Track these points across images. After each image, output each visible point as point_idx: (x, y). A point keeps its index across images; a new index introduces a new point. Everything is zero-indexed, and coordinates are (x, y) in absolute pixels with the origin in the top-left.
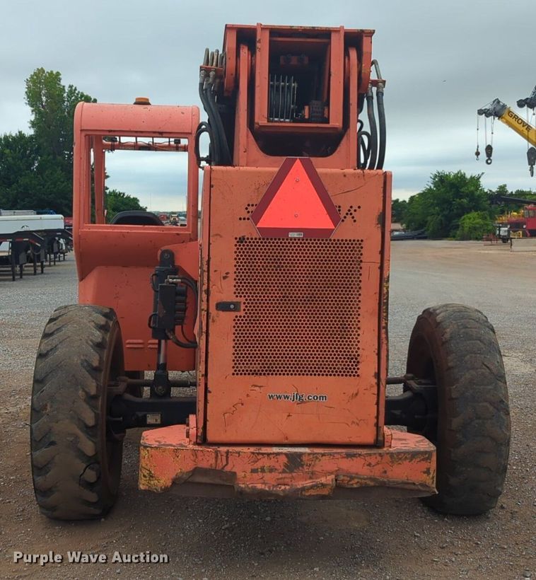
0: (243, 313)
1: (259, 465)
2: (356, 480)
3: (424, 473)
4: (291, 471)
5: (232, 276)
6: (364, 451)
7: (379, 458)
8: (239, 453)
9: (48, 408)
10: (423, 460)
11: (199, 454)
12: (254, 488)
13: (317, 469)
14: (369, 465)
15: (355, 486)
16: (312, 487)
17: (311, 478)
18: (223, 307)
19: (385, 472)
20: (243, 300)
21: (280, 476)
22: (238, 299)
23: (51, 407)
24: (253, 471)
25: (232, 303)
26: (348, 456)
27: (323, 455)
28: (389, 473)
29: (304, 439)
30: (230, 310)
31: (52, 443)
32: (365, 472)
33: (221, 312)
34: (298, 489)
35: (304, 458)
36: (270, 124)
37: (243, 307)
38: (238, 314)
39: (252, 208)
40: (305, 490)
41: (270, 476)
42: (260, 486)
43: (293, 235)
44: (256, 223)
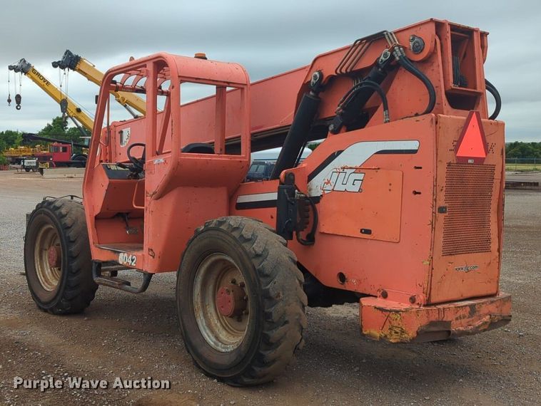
0: (447, 214)
1: (458, 315)
2: (496, 317)
4: (472, 317)
5: (444, 189)
7: (500, 302)
8: (449, 308)
9: (281, 295)
11: (430, 312)
12: (459, 330)
13: (481, 313)
16: (482, 325)
17: (480, 319)
19: (501, 310)
21: (468, 320)
22: (446, 205)
23: (283, 294)
24: (457, 319)
25: (444, 207)
27: (483, 303)
28: (503, 311)
29: (469, 295)
30: (442, 212)
31: (286, 322)
32: (497, 312)
33: (440, 214)
34: (477, 327)
35: (476, 307)
37: (448, 209)
39: (455, 143)
40: (479, 327)
41: (464, 321)
42: (461, 328)
43: (470, 161)
44: (456, 152)
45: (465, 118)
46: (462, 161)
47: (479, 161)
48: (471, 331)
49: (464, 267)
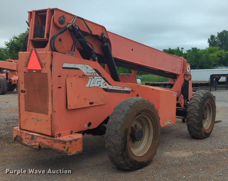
0: (26, 94)
1: (26, 137)
2: (43, 146)
3: (63, 147)
4: (32, 140)
5: (24, 83)
6: (47, 137)
7: (51, 140)
8: (24, 133)
10: (63, 143)
11: (18, 132)
13: (37, 140)
14: (48, 142)
15: (43, 147)
16: (34, 145)
17: (35, 143)
18: (22, 91)
19: (52, 145)
20: (26, 90)
21: (30, 141)
22: (25, 90)
24: (25, 138)
25: (24, 91)
26: (44, 138)
28: (53, 146)
30: (23, 92)
32: (47, 144)
33: (22, 93)
35: (35, 137)
36: (34, 39)
37: (26, 91)
38: (25, 94)
39: (26, 64)
40: (33, 146)
41: (28, 141)
42: (25, 143)
43: (34, 71)
44: (27, 68)
45: (30, 52)
46: (31, 71)
47: (39, 71)
48: (29, 146)
49: (36, 118)
